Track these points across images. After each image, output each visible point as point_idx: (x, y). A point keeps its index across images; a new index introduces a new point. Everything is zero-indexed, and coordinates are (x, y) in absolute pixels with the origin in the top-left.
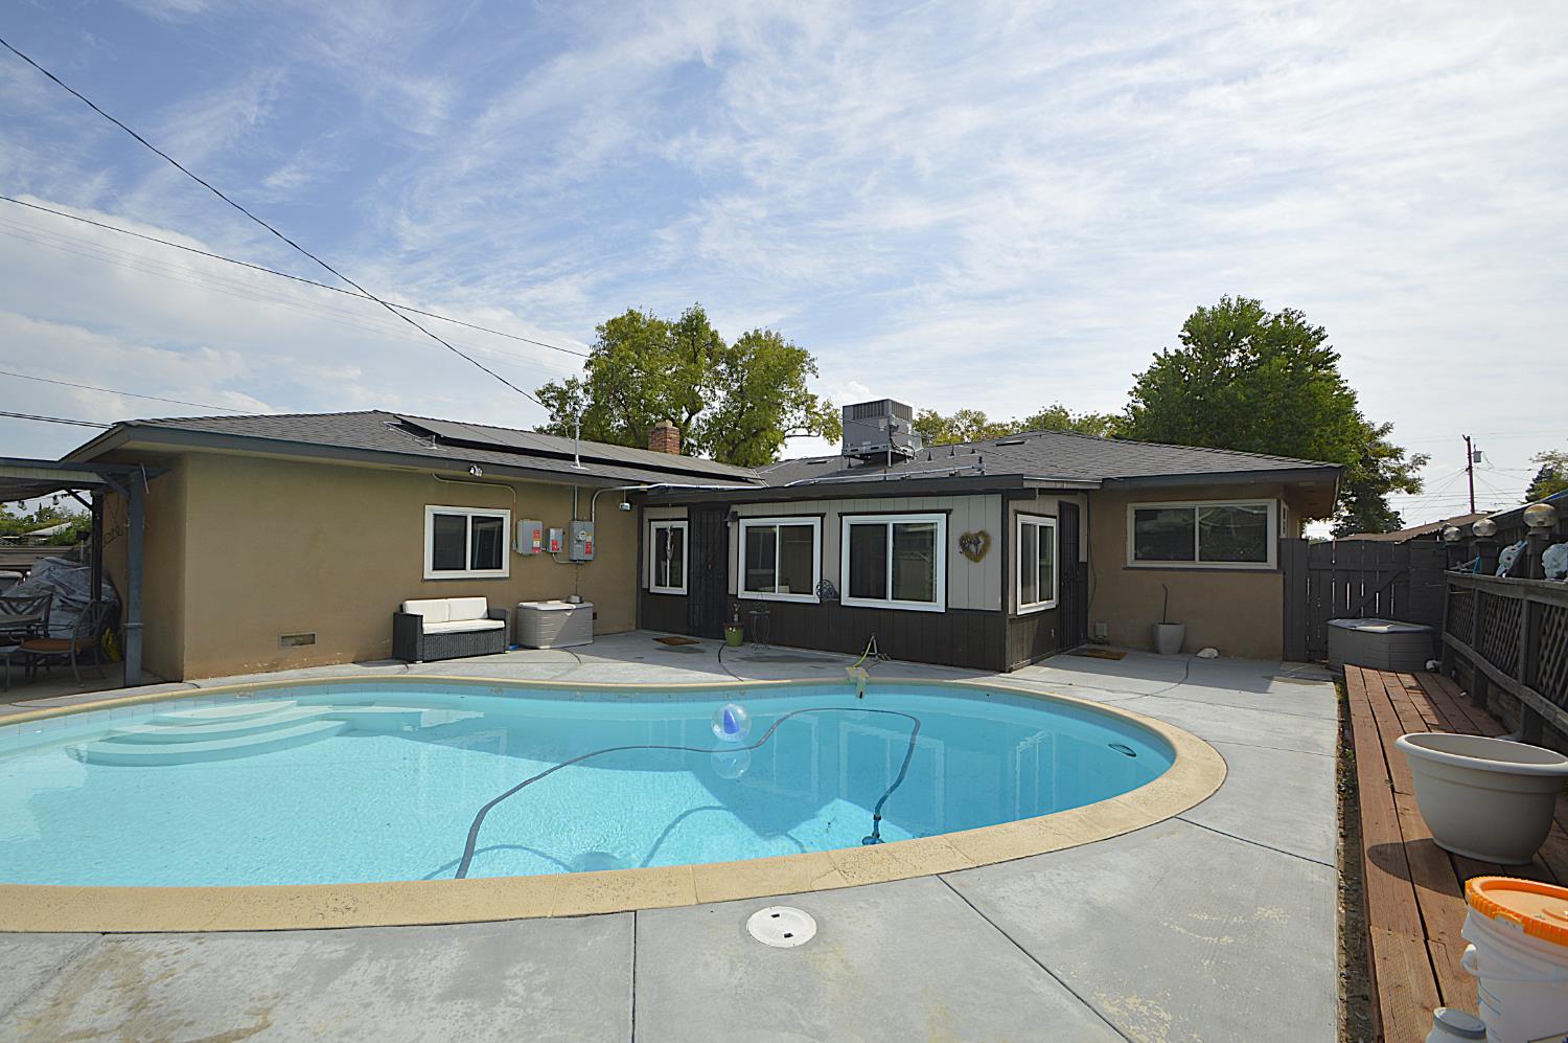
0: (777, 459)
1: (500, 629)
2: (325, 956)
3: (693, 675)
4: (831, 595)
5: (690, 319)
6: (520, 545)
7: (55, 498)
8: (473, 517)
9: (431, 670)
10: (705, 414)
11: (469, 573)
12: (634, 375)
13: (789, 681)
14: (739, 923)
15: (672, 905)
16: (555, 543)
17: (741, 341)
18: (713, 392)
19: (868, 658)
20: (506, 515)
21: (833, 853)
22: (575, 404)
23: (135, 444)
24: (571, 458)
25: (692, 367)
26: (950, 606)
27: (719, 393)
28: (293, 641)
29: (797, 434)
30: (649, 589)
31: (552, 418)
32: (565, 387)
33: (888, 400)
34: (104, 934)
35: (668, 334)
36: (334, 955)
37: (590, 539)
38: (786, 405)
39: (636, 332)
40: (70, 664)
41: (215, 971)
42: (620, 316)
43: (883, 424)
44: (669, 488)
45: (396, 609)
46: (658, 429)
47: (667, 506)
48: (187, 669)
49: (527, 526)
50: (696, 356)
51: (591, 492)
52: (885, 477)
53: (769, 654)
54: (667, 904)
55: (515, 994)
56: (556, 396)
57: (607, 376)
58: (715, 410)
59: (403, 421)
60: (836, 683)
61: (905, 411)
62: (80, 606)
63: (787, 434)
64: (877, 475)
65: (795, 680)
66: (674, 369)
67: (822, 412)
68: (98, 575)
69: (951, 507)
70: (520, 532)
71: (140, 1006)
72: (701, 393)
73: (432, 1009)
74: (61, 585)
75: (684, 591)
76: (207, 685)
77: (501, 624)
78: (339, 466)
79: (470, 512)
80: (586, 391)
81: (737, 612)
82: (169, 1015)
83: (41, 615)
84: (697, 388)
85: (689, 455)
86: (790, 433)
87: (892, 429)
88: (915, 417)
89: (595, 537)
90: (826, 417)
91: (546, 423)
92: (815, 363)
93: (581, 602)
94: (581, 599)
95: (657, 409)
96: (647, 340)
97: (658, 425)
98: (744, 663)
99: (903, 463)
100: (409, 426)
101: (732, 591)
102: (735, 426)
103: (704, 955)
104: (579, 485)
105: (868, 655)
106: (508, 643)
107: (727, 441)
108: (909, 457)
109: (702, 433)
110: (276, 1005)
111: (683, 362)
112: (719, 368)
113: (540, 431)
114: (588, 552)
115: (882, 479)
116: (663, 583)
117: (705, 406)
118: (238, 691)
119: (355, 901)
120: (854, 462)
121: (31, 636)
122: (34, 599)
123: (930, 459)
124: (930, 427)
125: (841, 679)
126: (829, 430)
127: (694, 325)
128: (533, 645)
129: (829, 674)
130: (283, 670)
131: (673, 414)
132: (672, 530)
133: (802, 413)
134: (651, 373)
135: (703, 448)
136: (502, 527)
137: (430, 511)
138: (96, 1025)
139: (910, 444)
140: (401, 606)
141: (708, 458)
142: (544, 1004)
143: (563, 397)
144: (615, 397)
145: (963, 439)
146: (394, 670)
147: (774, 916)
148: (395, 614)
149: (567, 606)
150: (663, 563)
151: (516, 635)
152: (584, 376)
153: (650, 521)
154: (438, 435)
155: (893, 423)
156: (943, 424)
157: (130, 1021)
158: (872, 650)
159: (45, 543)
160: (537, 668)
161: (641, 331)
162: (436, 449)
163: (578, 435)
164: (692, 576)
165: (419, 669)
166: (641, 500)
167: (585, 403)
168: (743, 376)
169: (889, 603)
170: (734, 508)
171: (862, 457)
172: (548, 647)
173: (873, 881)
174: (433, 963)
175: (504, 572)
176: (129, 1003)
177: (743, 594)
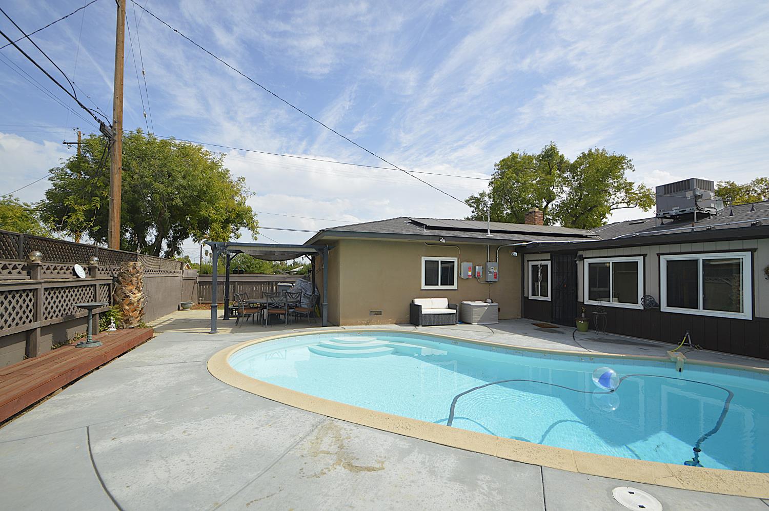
0: (605, 223)
1: (454, 314)
2: (401, 446)
3: (557, 345)
4: (652, 305)
5: (547, 151)
6: (462, 273)
7: (303, 258)
8: (441, 261)
9: (427, 330)
10: (557, 201)
11: (440, 287)
12: (515, 186)
13: (624, 355)
14: (606, 490)
15: (562, 469)
16: (478, 273)
17: (580, 158)
18: (561, 188)
19: (684, 347)
20: (455, 260)
21: (670, 465)
22: (484, 204)
23: (325, 238)
24: (486, 231)
25: (549, 177)
26: (757, 315)
27: (565, 189)
28: (374, 313)
29: (618, 207)
30: (528, 297)
31: (473, 212)
32: (479, 197)
33: (693, 179)
34: (328, 417)
35: (534, 161)
36: (404, 447)
37: (496, 271)
38: (612, 191)
39: (516, 163)
40: (307, 316)
41: (364, 441)
42: (506, 157)
43: (689, 195)
44: (539, 243)
45: (411, 302)
46: (530, 212)
47: (538, 253)
48: (341, 321)
49: (465, 265)
50: (551, 170)
51: (496, 247)
52: (693, 229)
53: (606, 337)
54: (558, 467)
55: (484, 489)
56: (475, 202)
57: (500, 189)
58: (563, 199)
59: (412, 220)
60: (660, 361)
61: (708, 184)
62: (309, 296)
63: (612, 207)
64: (686, 228)
65: (629, 356)
66: (538, 180)
67: (638, 192)
68: (314, 285)
69: (756, 247)
70: (462, 268)
71: (341, 447)
72: (554, 190)
73: (446, 483)
74: (304, 289)
75: (549, 299)
76: (348, 328)
77: (454, 311)
78: (389, 242)
79: (440, 259)
80: (490, 197)
81: (584, 312)
82: (351, 453)
83: (299, 299)
84: (551, 188)
85: (547, 225)
86: (614, 206)
87: (696, 197)
88: (716, 188)
89: (498, 270)
90: (641, 195)
91: (470, 215)
92: (632, 163)
93: (492, 302)
94: (492, 301)
95: (528, 202)
96: (522, 166)
97: (530, 211)
98: (591, 342)
99: (707, 219)
100: (415, 223)
101: (580, 299)
102: (576, 206)
103: (585, 501)
104: (490, 244)
105: (683, 345)
106: (457, 320)
107: (571, 215)
108: (712, 215)
109: (555, 213)
110: (385, 461)
111: (543, 175)
112: (565, 175)
113: (468, 219)
114: (495, 278)
115: (690, 231)
116: (536, 294)
117: (557, 197)
118: (357, 331)
119: (409, 425)
120: (665, 221)
121: (297, 306)
122: (297, 294)
123: (731, 214)
124: (729, 193)
125: (664, 358)
126: (644, 201)
127: (550, 155)
128: (469, 322)
129: (655, 354)
130: (371, 325)
131: (537, 203)
132: (541, 266)
133: (623, 194)
134: (524, 183)
135: (556, 220)
136: (454, 266)
137: (424, 259)
138: (329, 450)
139: (713, 205)
140: (413, 301)
141: (559, 225)
142: (498, 499)
143: (478, 201)
144: (505, 198)
145: (760, 199)
146: (411, 329)
147: (630, 493)
148: (410, 304)
149: (485, 304)
150: (536, 284)
151: (462, 317)
152: (488, 190)
153: (528, 261)
154: (426, 225)
155: (698, 194)
156: (740, 189)
157: (339, 452)
158: (687, 341)
159: (296, 274)
160: (472, 333)
161: (519, 162)
162: (426, 232)
163: (489, 220)
164: (554, 291)
165: (420, 329)
166: (524, 251)
167: (489, 203)
168: (581, 178)
169: (701, 312)
170: (580, 253)
171: (672, 217)
172: (476, 323)
173: (705, 490)
174: (444, 462)
175: (455, 287)
176: (338, 445)
177: (587, 302)
